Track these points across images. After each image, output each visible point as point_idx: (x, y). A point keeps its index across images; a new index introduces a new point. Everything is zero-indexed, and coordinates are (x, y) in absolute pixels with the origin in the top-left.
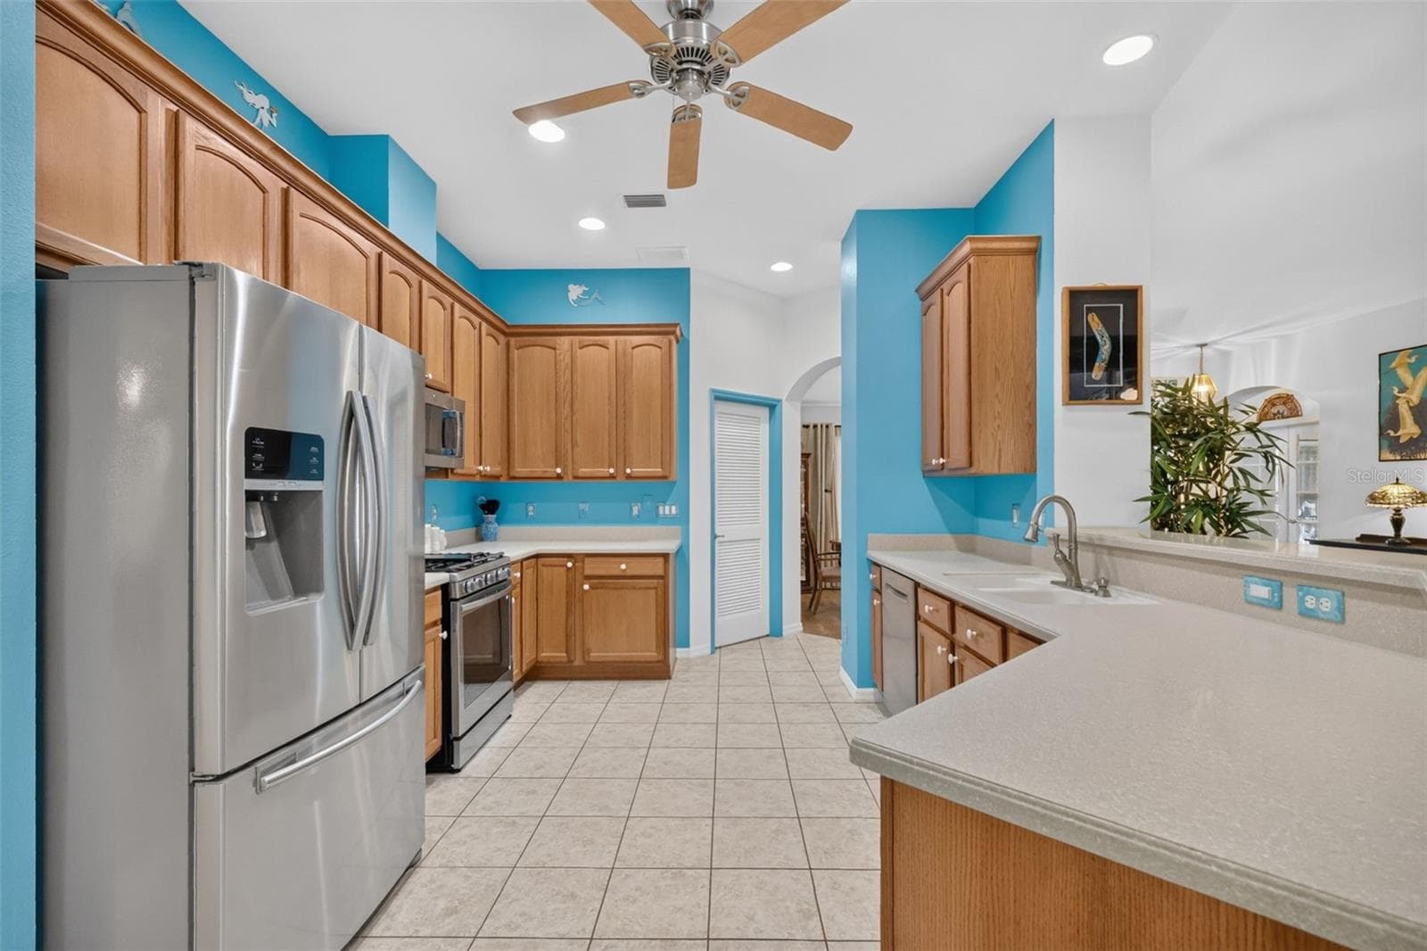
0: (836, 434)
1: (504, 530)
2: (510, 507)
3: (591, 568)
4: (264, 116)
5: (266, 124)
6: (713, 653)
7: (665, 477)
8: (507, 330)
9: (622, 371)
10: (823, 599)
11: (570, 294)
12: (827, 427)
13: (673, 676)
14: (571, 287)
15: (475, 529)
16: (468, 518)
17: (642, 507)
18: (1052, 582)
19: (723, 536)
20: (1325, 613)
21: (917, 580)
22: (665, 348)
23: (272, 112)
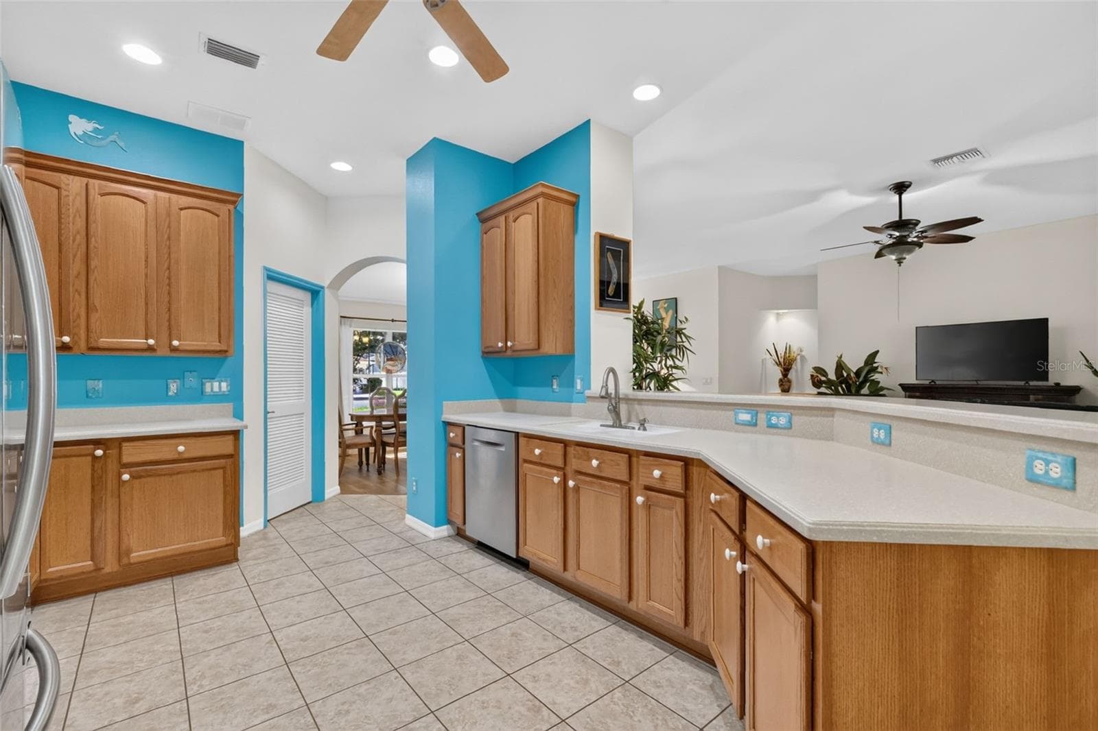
3: (131, 454)
6: (266, 526)
7: (223, 352)
11: (71, 126)
14: (72, 119)
17: (183, 384)
18: (601, 426)
19: (273, 412)
20: (781, 425)
21: (517, 431)
22: (223, 217)
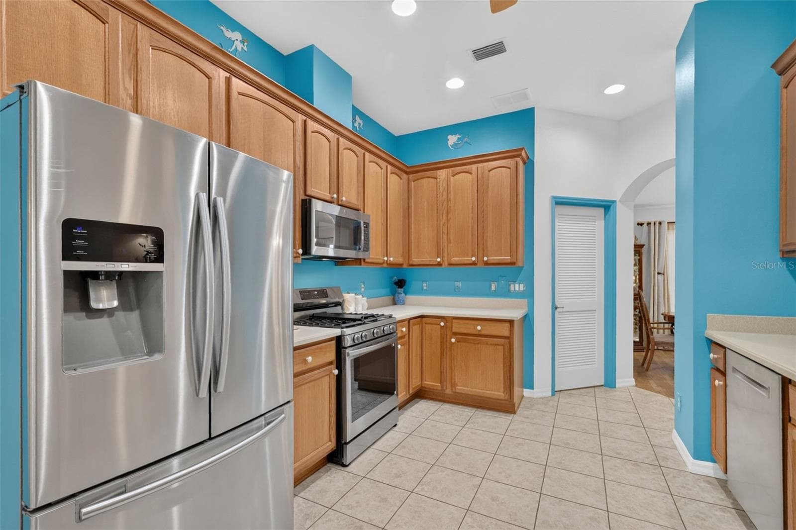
0: (668, 229)
1: (410, 298)
2: (413, 284)
3: (457, 327)
4: (239, 46)
5: (239, 49)
6: (553, 395)
7: (513, 264)
8: (408, 170)
9: (481, 188)
10: (655, 359)
11: (449, 142)
12: (660, 223)
13: (518, 412)
14: (449, 137)
15: (392, 296)
16: (387, 291)
17: (498, 284)
19: (563, 308)
21: (785, 375)
22: (513, 168)
23: (244, 42)
